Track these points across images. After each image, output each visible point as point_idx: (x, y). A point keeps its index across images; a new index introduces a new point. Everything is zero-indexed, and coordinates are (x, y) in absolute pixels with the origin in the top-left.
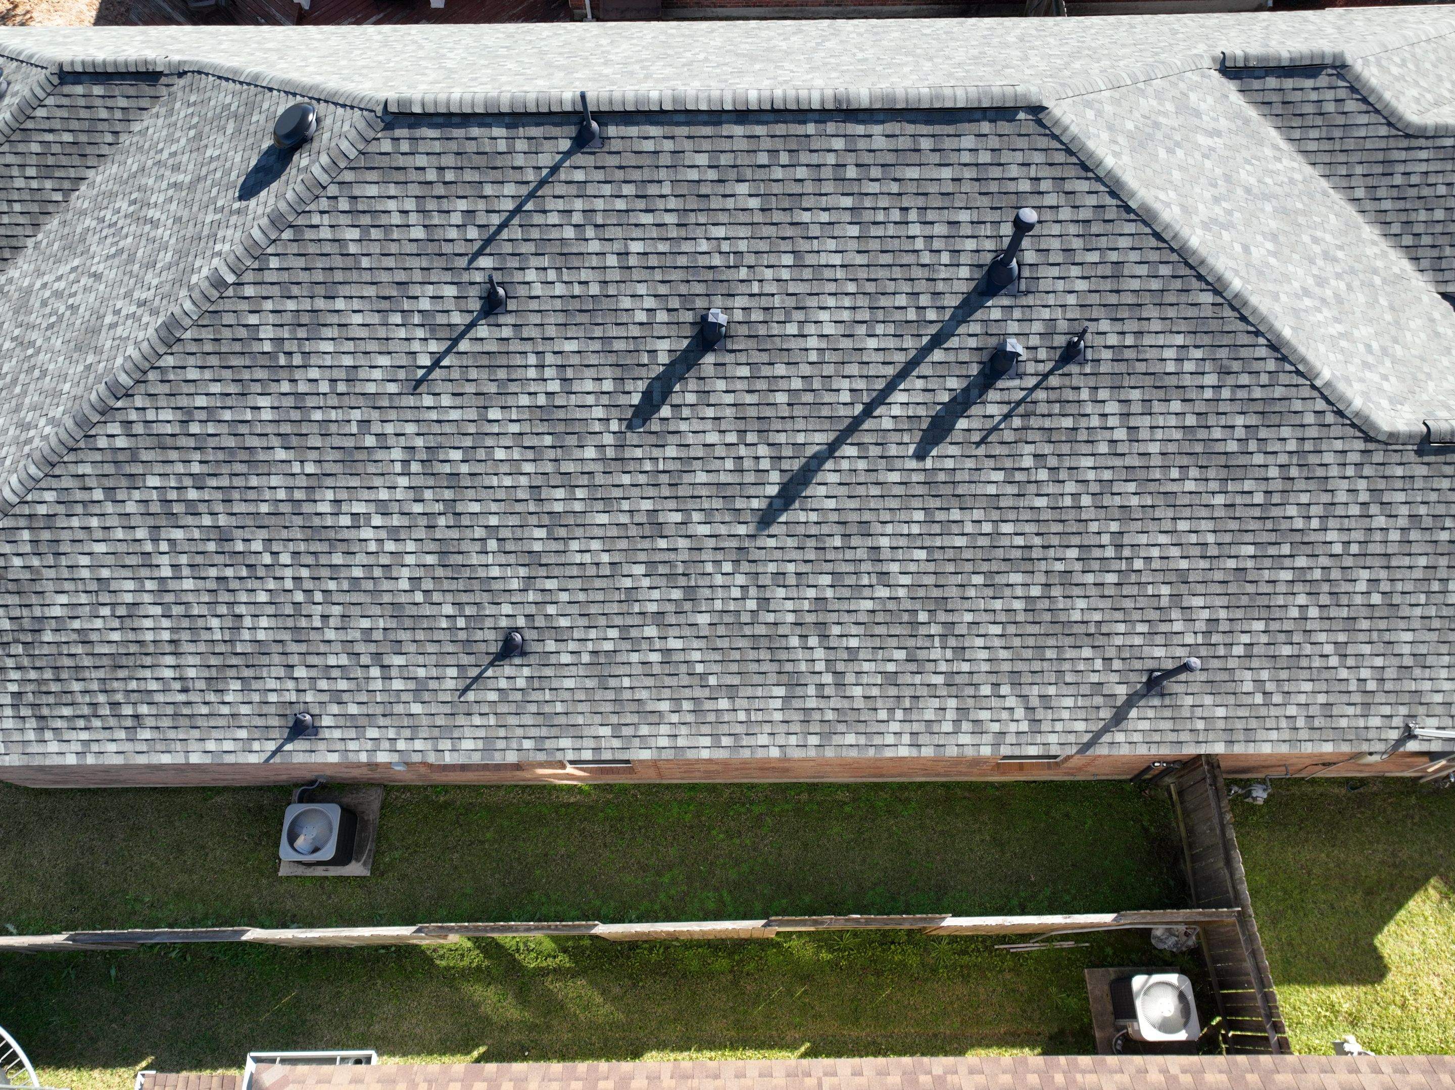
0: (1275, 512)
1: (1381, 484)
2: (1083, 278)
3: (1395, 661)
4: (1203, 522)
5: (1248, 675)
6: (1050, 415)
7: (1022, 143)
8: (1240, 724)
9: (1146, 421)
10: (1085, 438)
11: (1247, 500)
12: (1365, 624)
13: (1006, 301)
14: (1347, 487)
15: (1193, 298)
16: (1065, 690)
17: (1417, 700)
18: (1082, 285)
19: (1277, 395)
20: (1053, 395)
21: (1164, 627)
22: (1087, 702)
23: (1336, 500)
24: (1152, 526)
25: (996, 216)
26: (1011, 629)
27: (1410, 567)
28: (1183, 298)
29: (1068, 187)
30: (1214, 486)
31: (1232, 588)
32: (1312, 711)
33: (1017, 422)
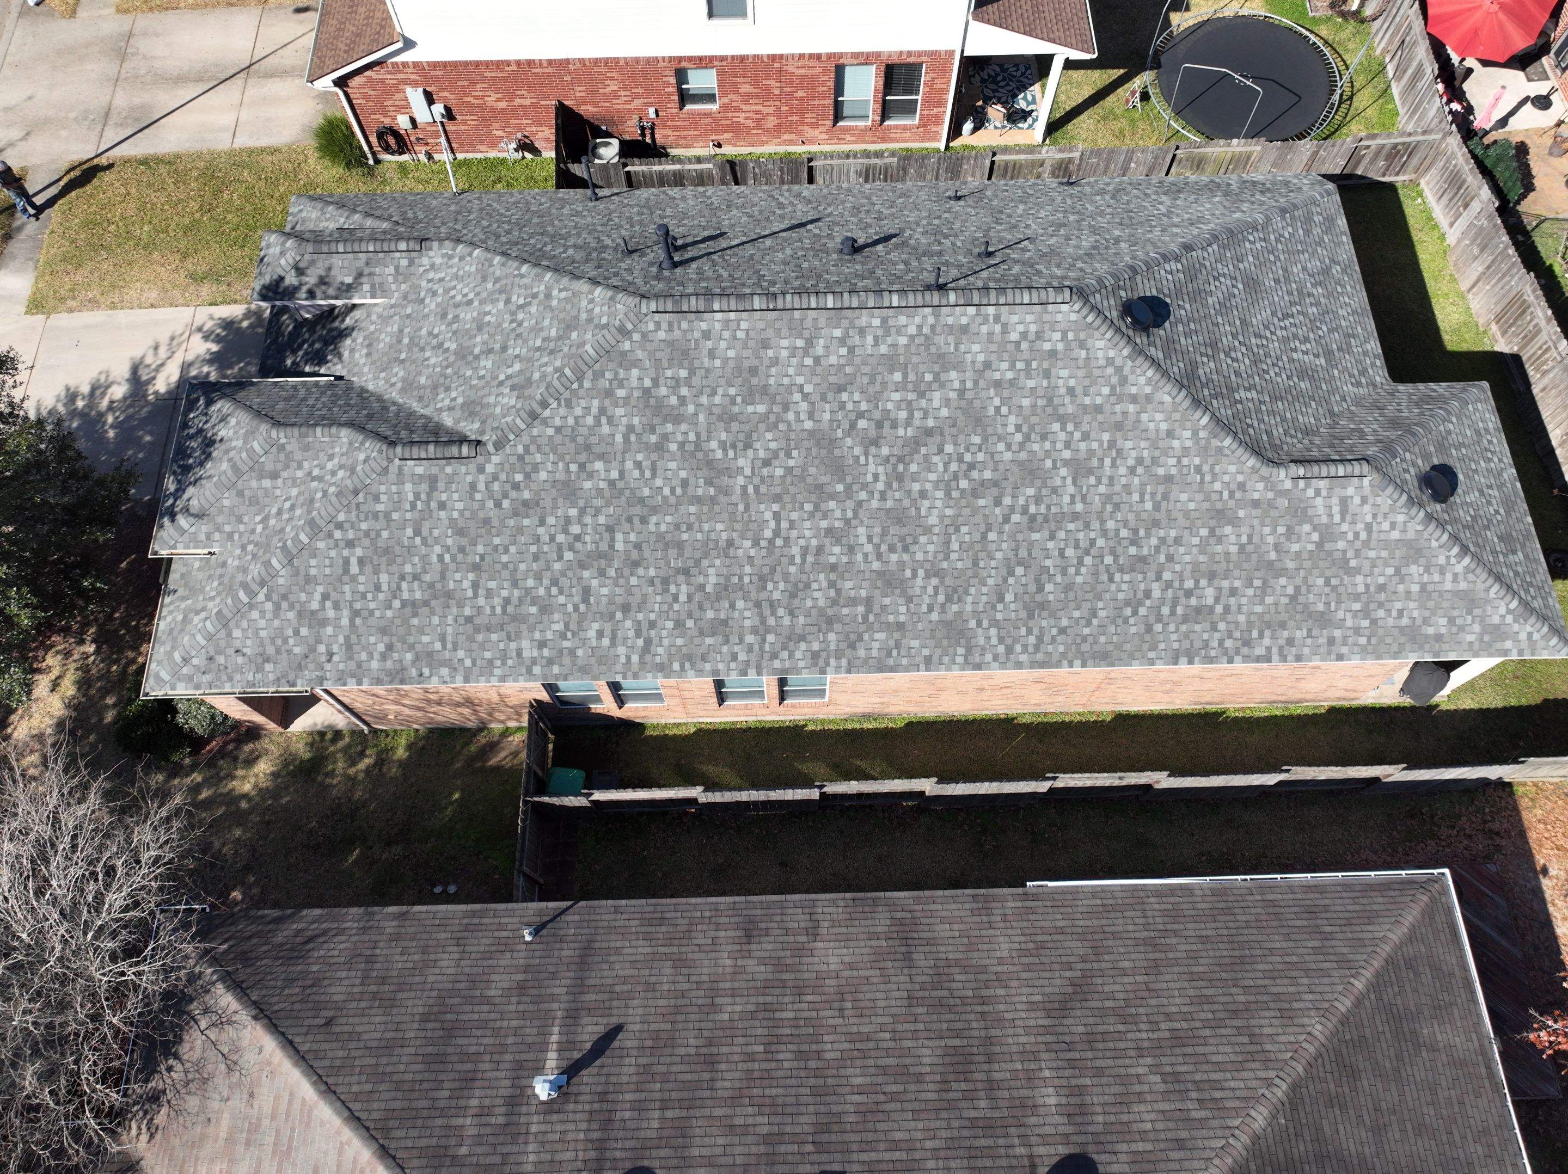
7: (654, 292)
15: (554, 263)
25: (673, 276)
28: (559, 263)
29: (626, 283)
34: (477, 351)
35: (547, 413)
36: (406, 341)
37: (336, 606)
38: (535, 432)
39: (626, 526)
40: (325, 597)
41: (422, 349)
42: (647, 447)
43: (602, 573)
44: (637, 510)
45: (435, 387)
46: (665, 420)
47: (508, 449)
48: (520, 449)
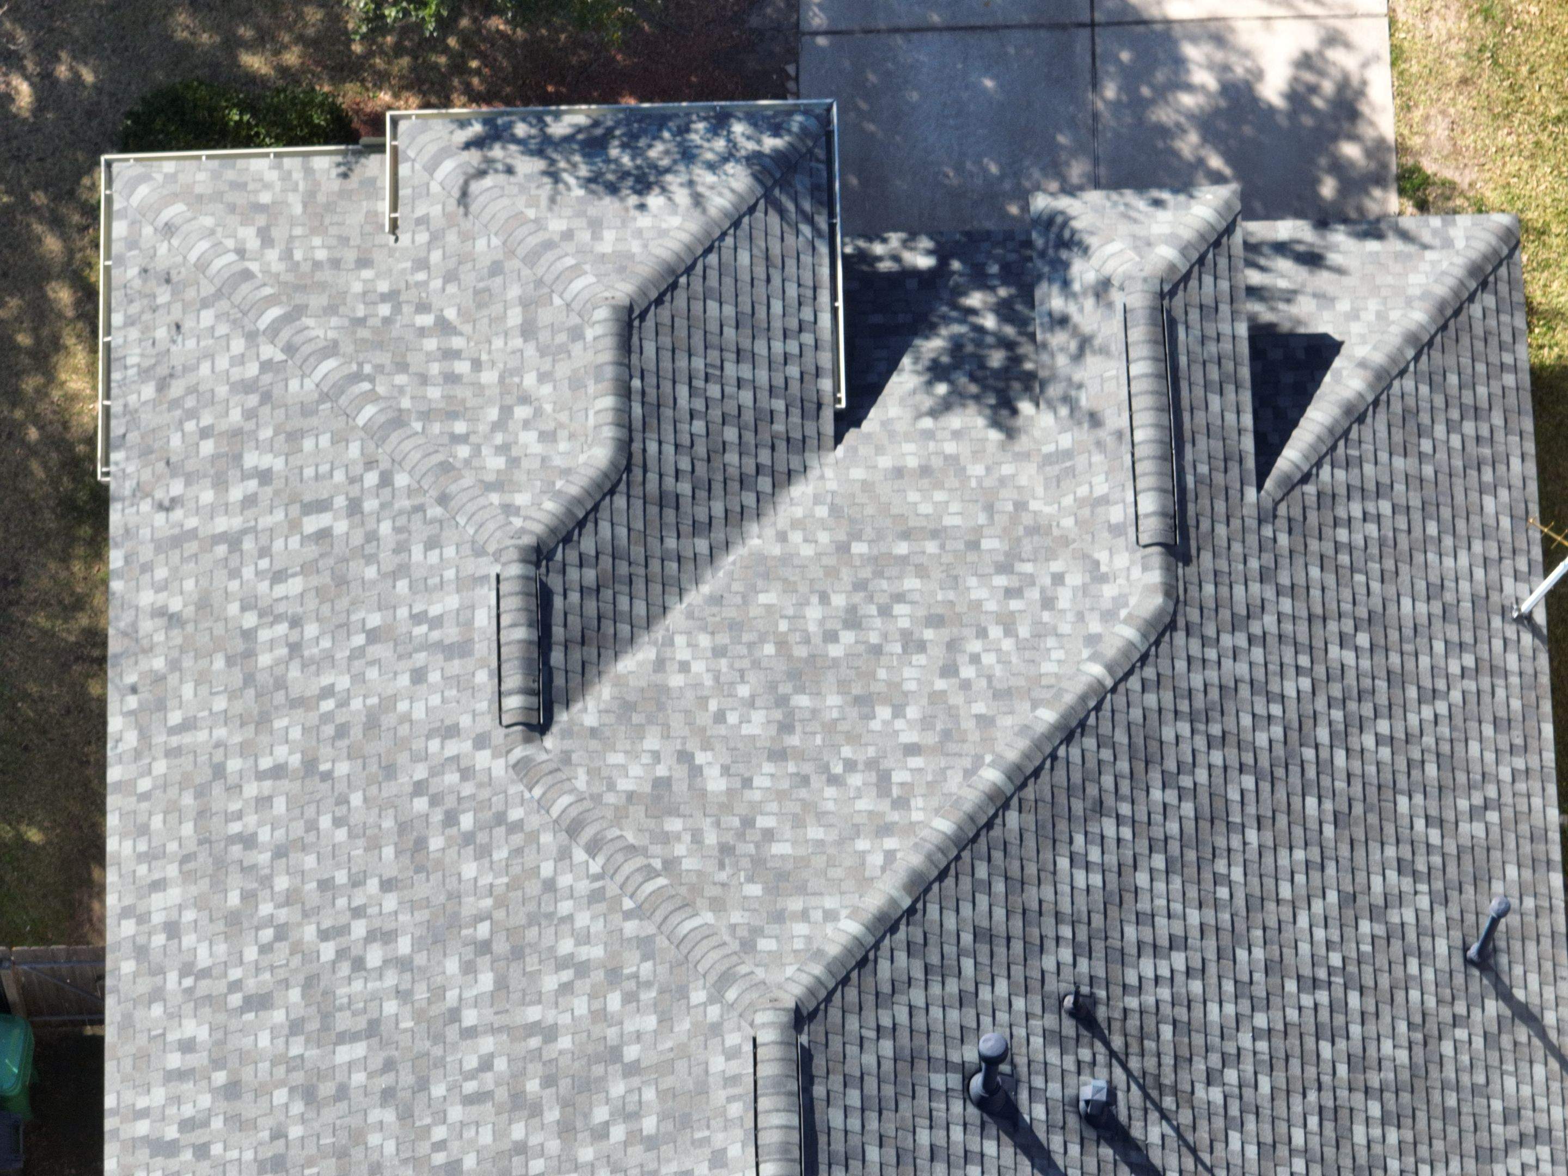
0: (1264, 762)
1: (1225, 614)
2: (993, 984)
3: (1437, 624)
4: (1280, 862)
5: (1464, 827)
6: (1159, 1055)
7: (836, 1043)
8: (1526, 848)
9: (1161, 921)
10: (1185, 1010)
11: (1250, 798)
12: (1395, 659)
13: (1023, 1096)
14: (1231, 661)
15: (1013, 839)
16: (1495, 1086)
17: (1483, 602)
18: (1002, 986)
19: (1125, 741)
20: (1135, 1048)
21: (1411, 935)
22: (1509, 1057)
23: (1247, 678)
24: (1288, 934)
25: (922, 1092)
26: (1423, 1150)
27: (1323, 589)
28: (1014, 850)
29: (886, 988)
30: (1236, 842)
31: (1359, 834)
32: (1504, 745)
33: (1168, 1102)
34: (802, 701)
35: (579, 855)
36: (902, 548)
37: (249, 501)
38: (546, 838)
39: (377, 1062)
40: (265, 476)
41: (860, 586)
42: (518, 1076)
43: (295, 1027)
44: (407, 1078)
45: (735, 627)
46: (565, 1103)
47: (516, 789)
48: (515, 814)
